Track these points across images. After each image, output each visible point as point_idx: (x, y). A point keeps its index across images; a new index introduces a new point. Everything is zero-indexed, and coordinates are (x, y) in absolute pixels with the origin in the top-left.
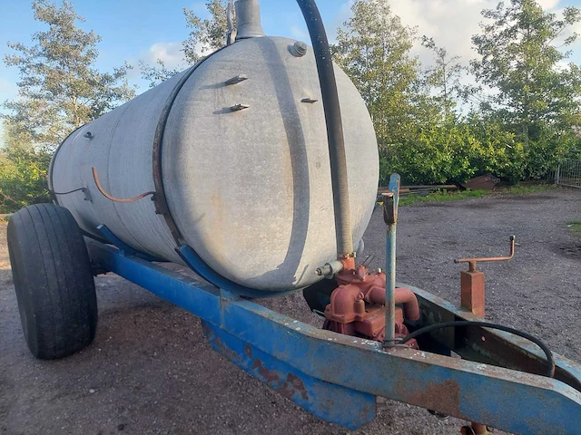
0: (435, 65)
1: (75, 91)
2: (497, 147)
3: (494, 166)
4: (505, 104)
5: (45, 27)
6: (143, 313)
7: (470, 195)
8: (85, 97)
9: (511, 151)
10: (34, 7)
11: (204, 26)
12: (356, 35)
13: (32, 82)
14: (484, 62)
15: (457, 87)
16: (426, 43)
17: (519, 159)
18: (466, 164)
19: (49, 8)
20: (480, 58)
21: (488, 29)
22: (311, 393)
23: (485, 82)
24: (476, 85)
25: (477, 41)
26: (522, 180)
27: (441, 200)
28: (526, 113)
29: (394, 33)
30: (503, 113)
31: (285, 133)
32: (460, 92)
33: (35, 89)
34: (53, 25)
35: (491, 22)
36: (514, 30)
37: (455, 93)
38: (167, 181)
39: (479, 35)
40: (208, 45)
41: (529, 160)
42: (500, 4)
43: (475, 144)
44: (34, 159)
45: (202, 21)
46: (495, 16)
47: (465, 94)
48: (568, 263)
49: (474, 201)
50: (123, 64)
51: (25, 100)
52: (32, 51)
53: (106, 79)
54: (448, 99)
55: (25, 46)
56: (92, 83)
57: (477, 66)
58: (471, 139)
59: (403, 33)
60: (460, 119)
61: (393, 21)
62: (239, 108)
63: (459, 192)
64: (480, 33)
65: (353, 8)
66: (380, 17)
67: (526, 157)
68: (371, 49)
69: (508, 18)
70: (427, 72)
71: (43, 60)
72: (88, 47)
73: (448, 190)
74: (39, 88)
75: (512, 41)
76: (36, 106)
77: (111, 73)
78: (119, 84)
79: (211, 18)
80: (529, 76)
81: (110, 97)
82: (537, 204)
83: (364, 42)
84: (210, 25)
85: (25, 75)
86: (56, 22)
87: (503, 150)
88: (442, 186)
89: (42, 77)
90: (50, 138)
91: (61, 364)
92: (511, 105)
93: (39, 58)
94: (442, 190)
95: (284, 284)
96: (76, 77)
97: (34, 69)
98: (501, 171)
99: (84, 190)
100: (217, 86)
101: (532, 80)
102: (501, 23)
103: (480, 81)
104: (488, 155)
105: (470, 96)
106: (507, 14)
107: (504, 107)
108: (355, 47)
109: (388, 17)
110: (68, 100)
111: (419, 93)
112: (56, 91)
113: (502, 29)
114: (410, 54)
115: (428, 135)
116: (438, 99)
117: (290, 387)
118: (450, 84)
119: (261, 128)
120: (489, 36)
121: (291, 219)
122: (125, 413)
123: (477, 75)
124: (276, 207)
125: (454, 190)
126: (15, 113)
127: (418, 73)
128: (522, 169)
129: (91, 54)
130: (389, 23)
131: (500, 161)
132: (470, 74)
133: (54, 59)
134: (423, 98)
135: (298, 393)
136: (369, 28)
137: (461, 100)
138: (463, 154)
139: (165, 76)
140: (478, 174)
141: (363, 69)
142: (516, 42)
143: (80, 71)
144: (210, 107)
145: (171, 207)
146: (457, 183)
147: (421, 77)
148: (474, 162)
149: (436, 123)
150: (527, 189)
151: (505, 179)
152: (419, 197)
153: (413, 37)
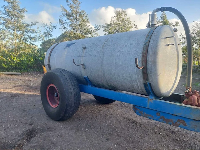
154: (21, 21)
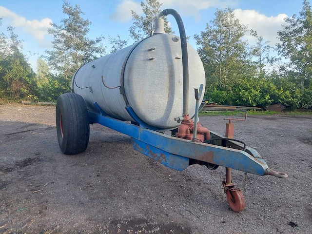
0: (256, 45)
1: (78, 47)
2: (285, 90)
3: (283, 100)
4: (293, 68)
5: (67, 17)
6: (105, 144)
7: (268, 113)
8: (82, 50)
9: (293, 93)
10: (63, 7)
11: (141, 19)
12: (216, 28)
13: (59, 41)
14: (283, 45)
15: (267, 57)
16: (252, 33)
17: (297, 97)
18: (267, 97)
19: (70, 8)
20: (281, 43)
21: (287, 28)
22: (168, 159)
23: (283, 55)
24: (278, 57)
25: (280, 34)
26: (298, 108)
27: (252, 114)
28: (304, 73)
29: (236, 28)
30: (291, 73)
31: (167, 69)
32: (268, 60)
33: (60, 45)
34: (70, 16)
35: (289, 24)
36: (301, 29)
37: (266, 60)
38: (125, 82)
39: (282, 31)
40: (141, 29)
41: (303, 98)
42: (294, 15)
43: (273, 87)
44: (57, 78)
45: (140, 17)
46: (291, 22)
47: (272, 61)
48: (303, 145)
49: (269, 116)
50: (101, 36)
51: (55, 50)
52: (60, 27)
53: (93, 42)
54: (262, 63)
55: (57, 25)
56: (86, 44)
57: (279, 47)
58: (272, 85)
59: (240, 28)
60: (267, 74)
61: (235, 21)
62: (152, 59)
63: (263, 111)
64: (282, 30)
65: (216, 14)
66: (229, 19)
67: (301, 96)
68: (223, 35)
69: (298, 23)
70: (252, 48)
71: (64, 32)
72: (86, 27)
73: (257, 110)
74: (62, 45)
75: (299, 35)
76: (59, 53)
77: (95, 40)
78: (98, 45)
79: (144, 16)
80: (307, 54)
81: (93, 51)
82: (302, 120)
83: (220, 31)
84: (144, 19)
85: (56, 38)
86: (72, 14)
87: (288, 92)
88: (254, 108)
89: (63, 40)
90: (64, 69)
91: (74, 156)
92: (296, 69)
93: (63, 31)
94: (253, 110)
95: (162, 125)
96: (79, 41)
97: (60, 36)
98: (286, 102)
99: (90, 88)
100: (145, 51)
101: (308, 56)
102: (294, 25)
103: (280, 55)
104: (280, 94)
105: (274, 63)
106: (297, 21)
107: (292, 69)
108: (215, 33)
109: (233, 20)
110: (74, 51)
111: (246, 59)
112: (69, 47)
113: (295, 28)
114: (243, 39)
115: (249, 81)
116: (257, 63)
117: (161, 158)
118: (263, 55)
119: (159, 67)
120: (287, 31)
121: (167, 101)
122: (99, 172)
123: (279, 51)
124: (162, 95)
125: (260, 110)
126: (50, 56)
127: (246, 49)
128: (299, 103)
129: (86, 30)
130: (233, 22)
131: (287, 97)
132: (275, 51)
133: (70, 32)
134: (248, 61)
135: (164, 160)
136: (223, 24)
137: (269, 64)
138: (267, 92)
139: (119, 43)
140: (274, 103)
141: (218, 45)
142: (301, 35)
143: (81, 38)
144: (142, 58)
145: (126, 92)
146: (262, 107)
147: (248, 51)
148: (272, 97)
149: (253, 75)
150: (300, 113)
151: (288, 107)
152: (240, 112)
153: (245, 30)
154: (85, 37)
